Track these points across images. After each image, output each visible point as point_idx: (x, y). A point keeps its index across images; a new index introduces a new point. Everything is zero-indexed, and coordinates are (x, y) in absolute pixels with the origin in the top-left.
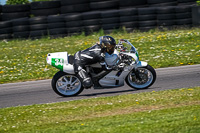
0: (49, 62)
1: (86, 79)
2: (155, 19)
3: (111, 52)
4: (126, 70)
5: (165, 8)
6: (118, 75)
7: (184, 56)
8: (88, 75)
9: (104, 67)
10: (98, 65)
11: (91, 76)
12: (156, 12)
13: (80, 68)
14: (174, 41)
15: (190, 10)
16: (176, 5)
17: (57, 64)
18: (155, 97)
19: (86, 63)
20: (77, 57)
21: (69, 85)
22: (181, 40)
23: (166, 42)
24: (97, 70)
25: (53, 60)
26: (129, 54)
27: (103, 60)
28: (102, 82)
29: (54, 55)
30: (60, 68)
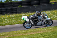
0: (22, 19)
1: (33, 23)
2: (7, 11)
3: (40, 16)
4: (44, 21)
5: (9, 8)
6: (42, 22)
7: (15, 22)
8: (33, 22)
9: (38, 20)
10: (36, 19)
11: (34, 23)
12: (7, 9)
13: (31, 20)
14: (12, 18)
15: (16, 9)
16: (12, 7)
17: (24, 19)
18: (7, 33)
19: (33, 19)
20: (30, 17)
21: (28, 25)
22: (14, 17)
23: (10, 18)
24: (36, 21)
25: (23, 18)
26: (45, 16)
27: (37, 18)
28: (37, 24)
29: (24, 17)
30: (25, 20)
